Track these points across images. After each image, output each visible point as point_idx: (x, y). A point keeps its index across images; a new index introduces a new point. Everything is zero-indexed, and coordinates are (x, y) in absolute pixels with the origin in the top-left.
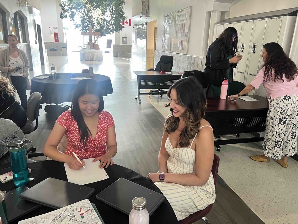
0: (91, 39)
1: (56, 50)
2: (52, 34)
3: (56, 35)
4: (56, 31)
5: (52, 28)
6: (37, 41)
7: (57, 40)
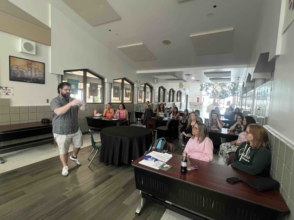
0: (214, 101)
1: (197, 106)
2: (196, 98)
3: (198, 98)
4: (199, 97)
5: (197, 95)
6: (186, 101)
7: (198, 101)
